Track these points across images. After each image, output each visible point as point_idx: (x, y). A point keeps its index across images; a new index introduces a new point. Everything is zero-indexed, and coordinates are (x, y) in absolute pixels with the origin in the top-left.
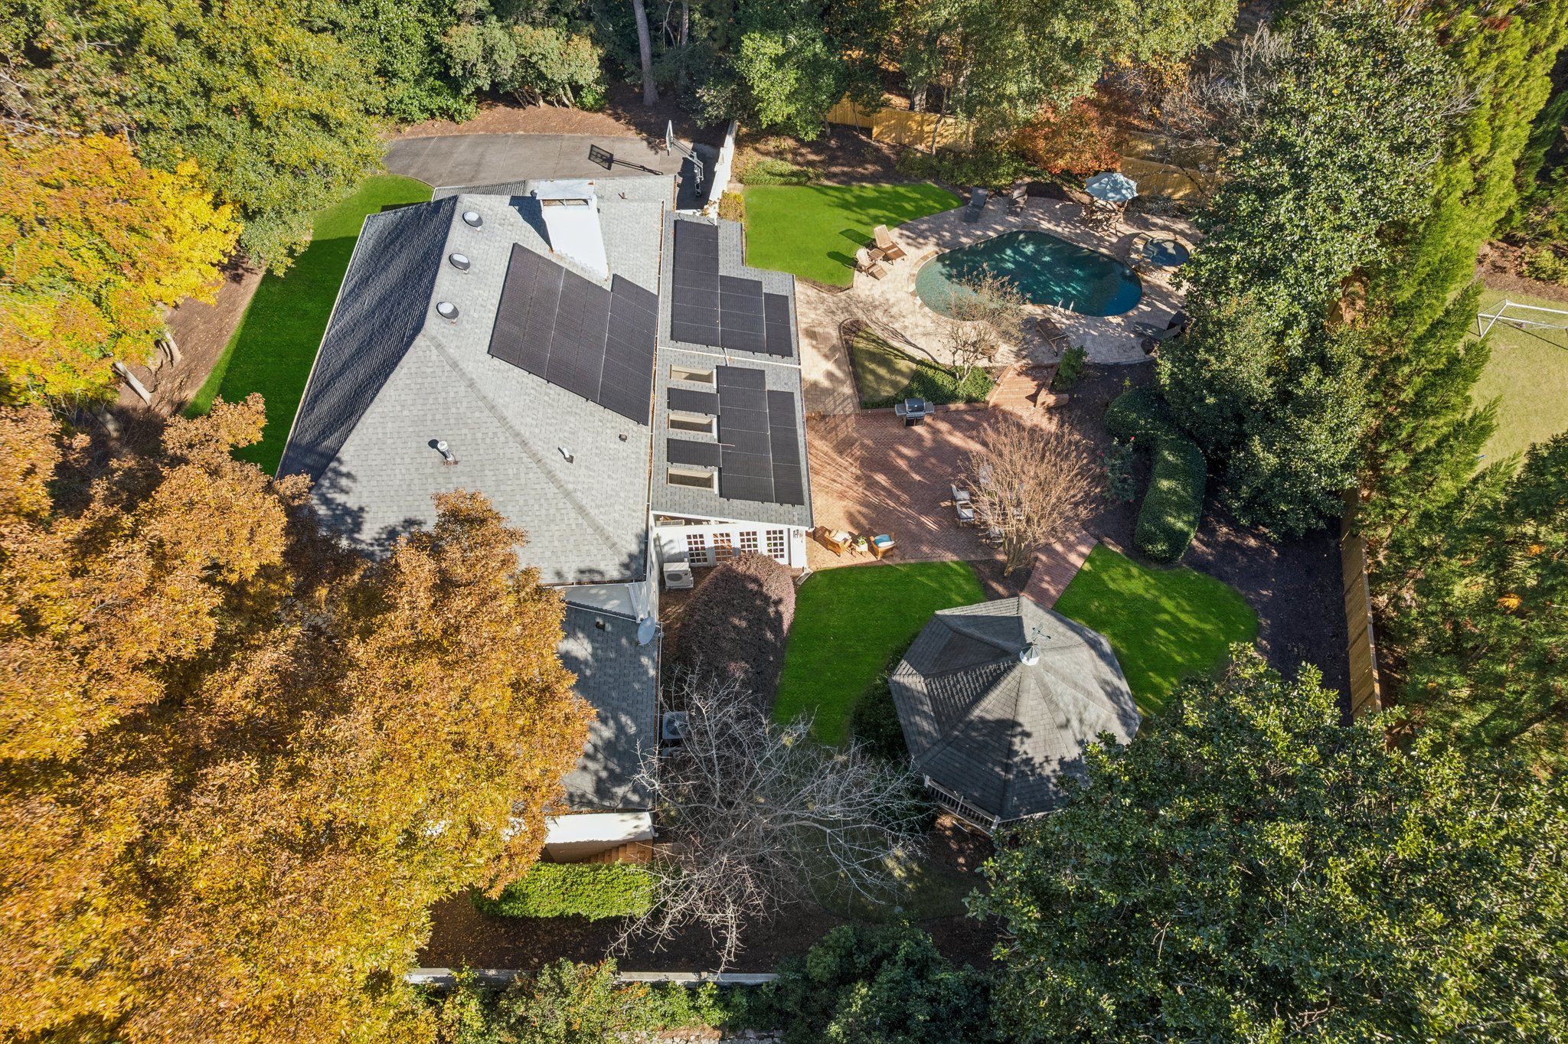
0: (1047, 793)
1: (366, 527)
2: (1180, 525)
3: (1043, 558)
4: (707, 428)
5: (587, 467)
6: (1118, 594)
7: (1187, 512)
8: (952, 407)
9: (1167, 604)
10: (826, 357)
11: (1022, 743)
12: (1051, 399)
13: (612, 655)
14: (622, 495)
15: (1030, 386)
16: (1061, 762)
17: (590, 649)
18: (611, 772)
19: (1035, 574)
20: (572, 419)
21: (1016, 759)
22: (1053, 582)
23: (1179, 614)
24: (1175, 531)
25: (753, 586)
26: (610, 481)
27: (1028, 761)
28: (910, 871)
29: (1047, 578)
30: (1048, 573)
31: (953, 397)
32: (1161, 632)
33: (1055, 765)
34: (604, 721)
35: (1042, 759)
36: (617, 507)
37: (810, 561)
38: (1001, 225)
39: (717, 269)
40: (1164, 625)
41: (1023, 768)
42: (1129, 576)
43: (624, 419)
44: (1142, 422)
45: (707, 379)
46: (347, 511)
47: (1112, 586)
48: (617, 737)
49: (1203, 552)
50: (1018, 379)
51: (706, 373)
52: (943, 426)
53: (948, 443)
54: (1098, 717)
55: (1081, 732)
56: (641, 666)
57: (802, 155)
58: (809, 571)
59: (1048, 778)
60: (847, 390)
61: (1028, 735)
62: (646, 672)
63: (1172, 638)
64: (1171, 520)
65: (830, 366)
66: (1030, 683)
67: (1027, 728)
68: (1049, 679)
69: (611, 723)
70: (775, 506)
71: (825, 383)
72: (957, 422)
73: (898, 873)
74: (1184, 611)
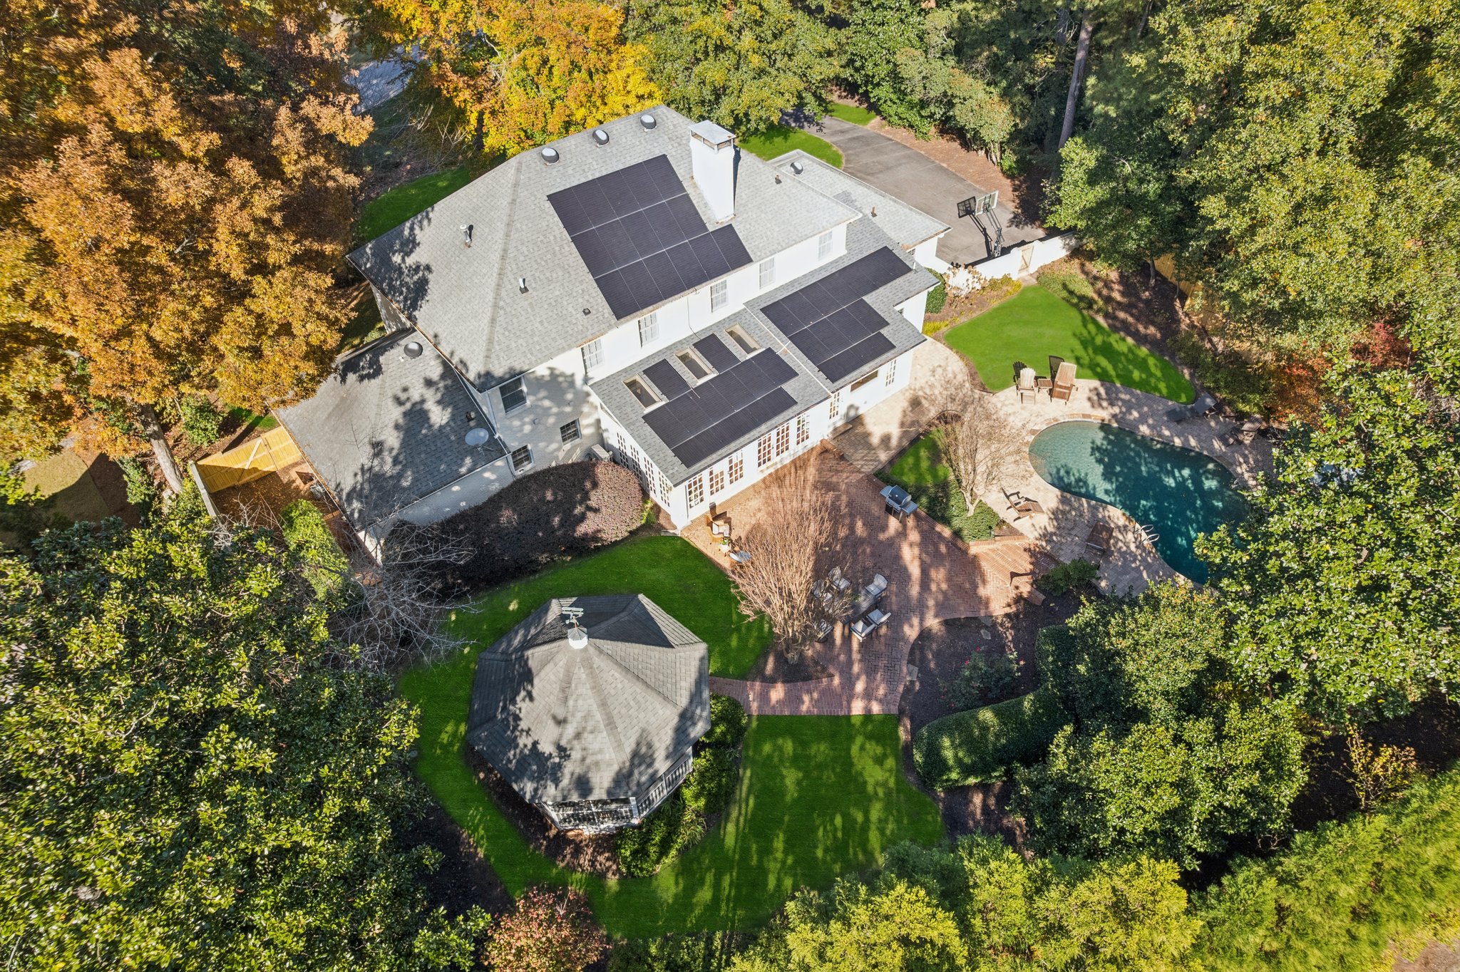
0: (505, 754)
1: (413, 255)
2: (949, 754)
3: (836, 681)
4: (699, 373)
5: (531, 304)
6: (848, 763)
7: (970, 752)
8: (939, 528)
9: (876, 812)
10: (902, 424)
11: (523, 700)
12: (1026, 589)
13: (453, 438)
14: (536, 339)
15: (1025, 564)
16: (535, 744)
17: (444, 422)
18: (362, 489)
19: (812, 684)
20: (560, 273)
21: (511, 707)
22: (816, 703)
23: (873, 827)
24: (938, 754)
25: (588, 485)
26: (538, 325)
27: (517, 718)
28: (451, 744)
29: (815, 695)
30: (823, 693)
31: (946, 521)
32: (838, 820)
33: (529, 742)
34: (396, 461)
35: (525, 728)
36: (520, 341)
37: (688, 528)
38: (1199, 441)
39: (866, 293)
40: (847, 817)
41: (511, 719)
42: (879, 761)
43: (605, 303)
44: (1050, 659)
45: (748, 349)
46: (414, 241)
47: (855, 750)
48: (391, 477)
49: (973, 814)
50: (1021, 552)
51: (752, 344)
52: (914, 536)
53: (899, 549)
54: (600, 751)
55: (569, 742)
56: (463, 460)
57: (1111, 289)
58: (678, 533)
59: (517, 746)
60: (884, 456)
61: (531, 698)
62: (461, 466)
63: (840, 834)
64: (946, 742)
65: (895, 432)
66: (562, 661)
67: (534, 693)
68: (581, 674)
69: (399, 467)
70: (670, 453)
71: (875, 440)
72: (928, 541)
73: (445, 738)
74: (882, 831)
